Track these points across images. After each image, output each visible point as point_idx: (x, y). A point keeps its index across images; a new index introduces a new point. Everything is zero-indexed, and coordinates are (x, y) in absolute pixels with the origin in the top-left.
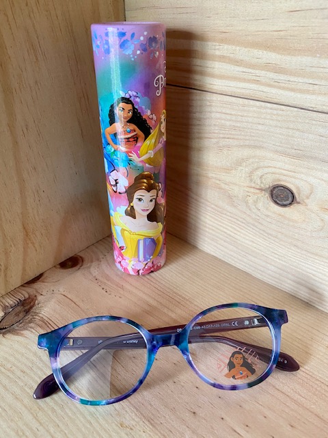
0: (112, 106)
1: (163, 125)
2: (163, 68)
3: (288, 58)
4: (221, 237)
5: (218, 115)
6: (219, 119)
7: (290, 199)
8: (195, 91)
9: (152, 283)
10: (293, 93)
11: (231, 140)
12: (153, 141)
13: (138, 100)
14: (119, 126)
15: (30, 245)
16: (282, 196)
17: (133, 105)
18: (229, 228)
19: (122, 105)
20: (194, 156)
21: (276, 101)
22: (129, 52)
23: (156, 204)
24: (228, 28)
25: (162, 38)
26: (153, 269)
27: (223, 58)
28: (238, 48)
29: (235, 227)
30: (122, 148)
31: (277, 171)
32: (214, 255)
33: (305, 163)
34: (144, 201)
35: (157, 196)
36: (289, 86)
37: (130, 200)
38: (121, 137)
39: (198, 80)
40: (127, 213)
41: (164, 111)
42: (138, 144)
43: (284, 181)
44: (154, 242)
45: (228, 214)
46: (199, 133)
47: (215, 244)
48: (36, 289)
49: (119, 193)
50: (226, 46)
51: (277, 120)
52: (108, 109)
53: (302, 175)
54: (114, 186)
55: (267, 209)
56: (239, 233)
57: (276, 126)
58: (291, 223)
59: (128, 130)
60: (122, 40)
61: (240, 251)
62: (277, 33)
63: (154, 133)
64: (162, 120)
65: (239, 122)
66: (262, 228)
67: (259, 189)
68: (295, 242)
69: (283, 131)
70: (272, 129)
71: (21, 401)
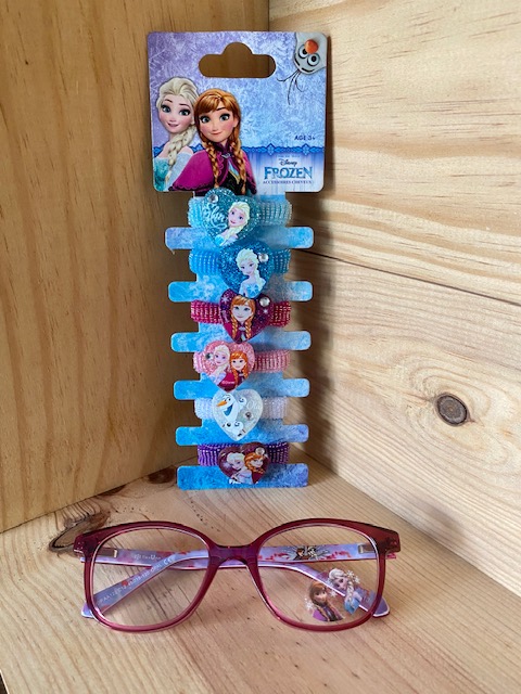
3: (453, 229)
5: (370, 295)
6: (372, 300)
7: (462, 415)
10: (460, 273)
11: (386, 329)
15: (114, 443)
16: (452, 410)
21: (441, 281)
24: (384, 190)
27: (377, 225)
28: (395, 214)
31: (445, 374)
32: (365, 491)
33: (480, 366)
36: (456, 263)
43: (453, 389)
45: (383, 430)
47: (366, 475)
48: (111, 503)
50: (381, 211)
51: (442, 306)
53: (476, 382)
55: (433, 427)
56: (397, 461)
57: (442, 315)
58: (465, 451)
65: (396, 305)
66: (427, 454)
67: (422, 398)
68: (471, 480)
69: (450, 321)
70: (436, 318)
71: (62, 640)
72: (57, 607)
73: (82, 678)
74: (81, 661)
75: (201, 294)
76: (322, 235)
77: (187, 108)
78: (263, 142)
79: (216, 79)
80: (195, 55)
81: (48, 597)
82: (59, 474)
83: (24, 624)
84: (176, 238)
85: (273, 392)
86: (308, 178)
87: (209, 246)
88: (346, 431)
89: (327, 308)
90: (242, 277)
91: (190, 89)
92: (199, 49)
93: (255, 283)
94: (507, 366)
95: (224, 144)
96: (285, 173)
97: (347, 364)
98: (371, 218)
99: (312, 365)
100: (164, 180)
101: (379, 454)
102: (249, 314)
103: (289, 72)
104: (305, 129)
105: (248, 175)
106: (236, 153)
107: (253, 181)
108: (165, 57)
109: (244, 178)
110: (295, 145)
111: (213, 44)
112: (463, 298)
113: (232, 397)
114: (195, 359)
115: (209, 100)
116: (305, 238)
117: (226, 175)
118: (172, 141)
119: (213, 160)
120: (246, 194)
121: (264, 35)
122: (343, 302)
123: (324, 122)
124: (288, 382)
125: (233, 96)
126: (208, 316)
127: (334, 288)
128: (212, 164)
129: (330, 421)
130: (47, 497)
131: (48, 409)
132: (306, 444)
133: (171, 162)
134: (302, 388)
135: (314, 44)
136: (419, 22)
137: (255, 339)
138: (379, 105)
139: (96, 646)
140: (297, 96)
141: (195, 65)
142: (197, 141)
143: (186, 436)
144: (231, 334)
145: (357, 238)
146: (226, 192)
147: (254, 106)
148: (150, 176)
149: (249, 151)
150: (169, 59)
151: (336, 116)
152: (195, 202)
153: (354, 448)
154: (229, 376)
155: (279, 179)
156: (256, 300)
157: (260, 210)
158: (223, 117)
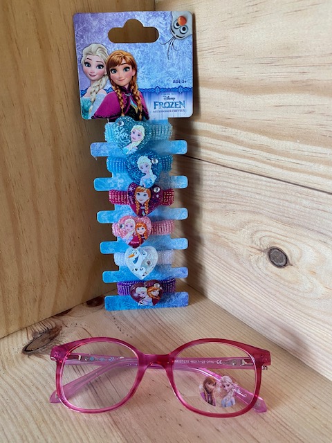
3: (276, 142)
4: (230, 291)
5: (225, 184)
6: (225, 187)
7: (284, 261)
8: (208, 163)
10: (281, 170)
11: (235, 206)
15: (63, 283)
16: (278, 258)
21: (269, 175)
24: (232, 115)
28: (239, 131)
29: (242, 284)
31: (273, 235)
32: (225, 309)
33: (295, 229)
36: (278, 163)
39: (210, 154)
43: (278, 244)
45: (235, 270)
47: (226, 298)
48: (62, 321)
55: (266, 268)
58: (286, 284)
65: (241, 190)
66: (263, 285)
67: (259, 250)
68: (290, 302)
69: (276, 201)
70: (267, 199)
71: (31, 412)
72: (28, 391)
73: (44, 437)
74: (43, 425)
75: (116, 186)
76: (193, 145)
77: (101, 64)
78: (152, 85)
79: (120, 44)
80: (105, 28)
81: (22, 384)
82: (28, 304)
83: (7, 403)
84: (97, 149)
85: (164, 247)
86: (182, 108)
87: (119, 154)
88: (212, 270)
89: (198, 192)
90: (141, 174)
91: (102, 50)
92: (108, 23)
93: (150, 178)
94: (312, 230)
95: (127, 87)
96: (167, 105)
97: (211, 228)
98: (224, 134)
99: (189, 228)
100: (88, 112)
101: (233, 286)
102: (147, 198)
103: (168, 38)
104: (179, 75)
105: (143, 107)
106: (135, 93)
107: (147, 111)
108: (86, 30)
109: (141, 109)
110: (174, 87)
111: (117, 21)
112: (284, 186)
113: (138, 252)
114: (113, 228)
115: (116, 58)
116: (182, 147)
117: (128, 108)
118: (92, 86)
119: (120, 98)
120: (142, 120)
121: (150, 14)
122: (208, 188)
123: (192, 71)
124: (174, 240)
125: (132, 55)
126: (120, 200)
127: (202, 179)
128: (119, 100)
129: (202, 264)
130: (21, 318)
131: (19, 263)
132: (187, 279)
133: (93, 100)
134: (183, 244)
135: (184, 19)
136: (251, 4)
137: (151, 214)
138: (227, 59)
139: (52, 415)
140: (173, 54)
141: (105, 35)
142: (109, 86)
143: (109, 277)
144: (135, 211)
145: (215, 146)
146: (129, 119)
147: (146, 61)
148: (79, 110)
149: (143, 91)
150: (88, 31)
151: (200, 67)
152: (109, 126)
153: (218, 282)
154: (135, 238)
155: (164, 109)
156: (151, 189)
157: (151, 130)
158: (126, 69)
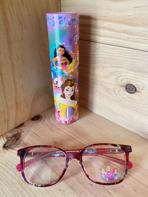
0: (55, 49)
1: (78, 57)
2: (78, 32)
4: (103, 107)
5: (102, 53)
6: (102, 55)
7: (134, 90)
8: (92, 42)
9: (72, 127)
10: (136, 43)
11: (108, 64)
12: (73, 64)
13: (67, 46)
14: (58, 58)
16: (131, 89)
17: (65, 48)
18: (107, 103)
19: (60, 48)
20: (91, 71)
21: (128, 47)
22: (63, 25)
23: (74, 92)
24: (107, 15)
25: (77, 19)
26: (73, 121)
27: (104, 28)
29: (110, 103)
30: (60, 68)
31: (129, 78)
32: (100, 115)
33: (141, 74)
34: (69, 91)
35: (75, 89)
36: (134, 40)
37: (63, 90)
38: (59, 63)
39: (93, 37)
40: (62, 96)
41: (78, 51)
42: (67, 66)
43: (132, 82)
44: (73, 109)
45: (106, 97)
46: (94, 61)
47: (100, 110)
48: (21, 130)
49: (58, 87)
51: (128, 55)
52: (54, 50)
53: (140, 80)
54: (56, 84)
55: (124, 95)
57: (128, 58)
58: (135, 101)
59: (63, 59)
60: (60, 20)
61: (112, 113)
62: (128, 17)
63: (74, 61)
64: (78, 55)
65: (112, 56)
66: (122, 103)
69: (131, 60)
82: (2, 123)
112: (136, 52)
145: (97, 33)
